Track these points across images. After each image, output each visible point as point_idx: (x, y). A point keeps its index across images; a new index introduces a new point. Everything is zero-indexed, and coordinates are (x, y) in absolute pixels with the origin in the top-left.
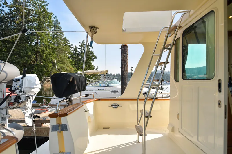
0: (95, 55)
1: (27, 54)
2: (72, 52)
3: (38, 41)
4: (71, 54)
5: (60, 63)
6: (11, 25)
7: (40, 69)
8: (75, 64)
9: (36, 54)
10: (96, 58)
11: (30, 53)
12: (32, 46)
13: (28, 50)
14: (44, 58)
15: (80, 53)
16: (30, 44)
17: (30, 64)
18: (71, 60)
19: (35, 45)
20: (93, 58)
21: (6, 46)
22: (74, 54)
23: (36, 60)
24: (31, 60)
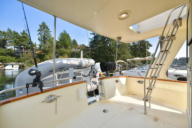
0: (150, 43)
1: (106, 51)
2: (131, 45)
3: (110, 43)
4: (130, 47)
5: (123, 54)
6: (99, 38)
7: (112, 59)
8: (133, 53)
9: (110, 51)
10: (152, 46)
11: (107, 51)
12: (108, 47)
13: (106, 49)
14: (114, 52)
15: (137, 44)
16: (107, 46)
17: (107, 57)
18: (130, 51)
19: (109, 46)
20: (149, 46)
21: (98, 49)
22: (132, 47)
23: (110, 54)
24: (108, 54)
